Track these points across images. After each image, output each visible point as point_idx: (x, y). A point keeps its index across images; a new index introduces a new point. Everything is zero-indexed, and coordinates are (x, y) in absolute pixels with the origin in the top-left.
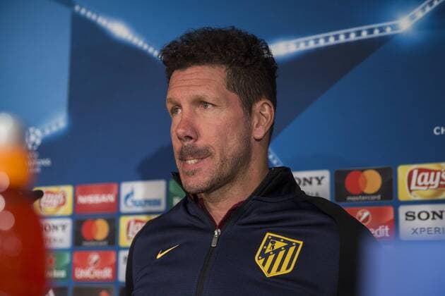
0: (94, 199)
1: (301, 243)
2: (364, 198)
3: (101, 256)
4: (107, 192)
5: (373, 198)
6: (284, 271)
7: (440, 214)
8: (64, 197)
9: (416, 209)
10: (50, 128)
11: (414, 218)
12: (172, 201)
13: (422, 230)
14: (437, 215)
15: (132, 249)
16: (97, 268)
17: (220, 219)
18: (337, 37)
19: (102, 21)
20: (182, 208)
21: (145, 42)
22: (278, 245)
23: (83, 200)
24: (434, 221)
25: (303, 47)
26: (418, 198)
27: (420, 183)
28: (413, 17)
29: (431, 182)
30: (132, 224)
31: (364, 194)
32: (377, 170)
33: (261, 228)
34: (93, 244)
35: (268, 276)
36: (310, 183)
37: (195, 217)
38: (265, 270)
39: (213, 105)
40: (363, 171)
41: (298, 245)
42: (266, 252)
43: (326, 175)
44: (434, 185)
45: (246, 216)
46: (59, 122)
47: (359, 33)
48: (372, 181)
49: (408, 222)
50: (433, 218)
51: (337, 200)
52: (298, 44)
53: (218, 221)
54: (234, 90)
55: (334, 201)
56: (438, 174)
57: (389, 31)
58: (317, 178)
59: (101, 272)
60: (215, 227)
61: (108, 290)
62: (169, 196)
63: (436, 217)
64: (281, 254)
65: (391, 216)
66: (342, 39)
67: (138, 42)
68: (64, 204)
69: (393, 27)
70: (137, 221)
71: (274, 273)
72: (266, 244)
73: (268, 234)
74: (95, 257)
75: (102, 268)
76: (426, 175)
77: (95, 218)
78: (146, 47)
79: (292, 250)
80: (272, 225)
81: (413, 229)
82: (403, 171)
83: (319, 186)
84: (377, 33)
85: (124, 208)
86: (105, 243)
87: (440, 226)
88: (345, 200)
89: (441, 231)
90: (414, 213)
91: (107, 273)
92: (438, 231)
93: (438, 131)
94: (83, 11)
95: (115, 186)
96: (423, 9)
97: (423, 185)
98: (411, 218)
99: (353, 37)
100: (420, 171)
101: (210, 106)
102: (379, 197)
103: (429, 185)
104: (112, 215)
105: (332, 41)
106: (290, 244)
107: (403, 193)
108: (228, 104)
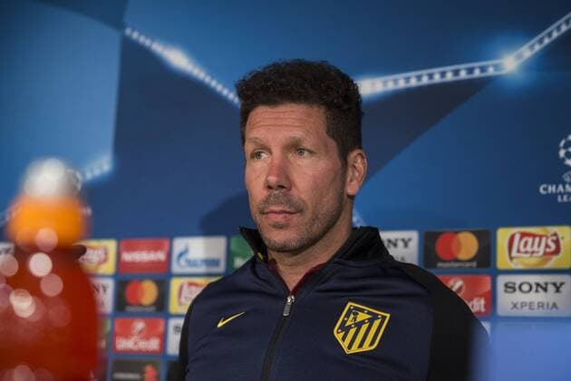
0: (141, 257)
1: (388, 315)
2: (457, 265)
3: (148, 324)
4: (157, 248)
5: (468, 265)
6: (366, 347)
7: (544, 286)
8: (106, 254)
9: (518, 279)
10: (92, 170)
11: (515, 290)
12: (233, 262)
13: (523, 305)
14: (541, 287)
15: (188, 317)
16: (142, 338)
17: (294, 285)
18: (431, 76)
19: (157, 48)
20: (249, 270)
21: (208, 74)
22: (362, 317)
23: (127, 257)
24: (537, 294)
25: (391, 86)
26: (520, 267)
27: (522, 249)
28: (519, 56)
29: (535, 248)
30: (185, 287)
31: (457, 260)
32: (474, 233)
33: (342, 297)
34: (139, 309)
35: (348, 352)
36: (395, 245)
37: (264, 280)
38: (345, 345)
39: (311, 152)
40: (457, 233)
41: (384, 318)
42: (347, 325)
43: (413, 236)
44: (538, 252)
45: (324, 282)
46: (102, 165)
47: (456, 73)
48: (468, 245)
49: (507, 295)
50: (537, 291)
51: (426, 266)
52: (385, 82)
53: (291, 286)
54: (333, 137)
55: (422, 267)
56: (544, 239)
57: (491, 71)
58: (403, 240)
59: (147, 343)
60: (288, 293)
61: (154, 364)
62: (230, 256)
63: (540, 289)
64: (364, 327)
65: (488, 287)
66: (437, 78)
67: (199, 73)
68: (105, 260)
69: (497, 67)
70: (191, 284)
71: (355, 349)
72: (348, 315)
73: (350, 304)
74: (140, 325)
75: (147, 338)
76: (530, 240)
77: (141, 279)
78: (207, 80)
79: (377, 323)
80: (356, 294)
81: (512, 303)
82: (503, 235)
83: (405, 250)
84: (477, 73)
85: (176, 268)
86: (152, 309)
87: (545, 301)
88: (435, 267)
89: (545, 307)
90: (514, 284)
91: (154, 344)
92: (542, 306)
93: (544, 189)
94: (135, 35)
95: (166, 243)
96: (532, 47)
97: (526, 252)
98: (511, 290)
99: (449, 77)
100: (523, 235)
101: (306, 153)
102: (474, 264)
103: (533, 252)
104: (162, 276)
105: (425, 80)
106: (375, 317)
107: (502, 261)
108: (327, 152)
